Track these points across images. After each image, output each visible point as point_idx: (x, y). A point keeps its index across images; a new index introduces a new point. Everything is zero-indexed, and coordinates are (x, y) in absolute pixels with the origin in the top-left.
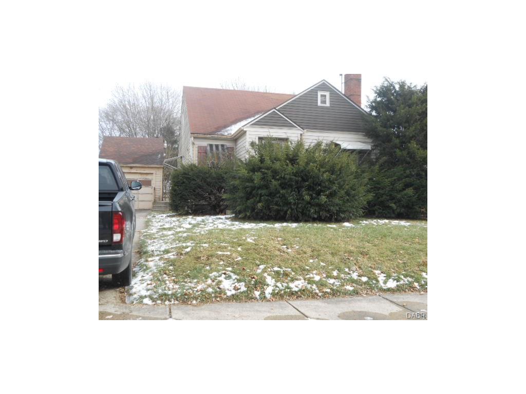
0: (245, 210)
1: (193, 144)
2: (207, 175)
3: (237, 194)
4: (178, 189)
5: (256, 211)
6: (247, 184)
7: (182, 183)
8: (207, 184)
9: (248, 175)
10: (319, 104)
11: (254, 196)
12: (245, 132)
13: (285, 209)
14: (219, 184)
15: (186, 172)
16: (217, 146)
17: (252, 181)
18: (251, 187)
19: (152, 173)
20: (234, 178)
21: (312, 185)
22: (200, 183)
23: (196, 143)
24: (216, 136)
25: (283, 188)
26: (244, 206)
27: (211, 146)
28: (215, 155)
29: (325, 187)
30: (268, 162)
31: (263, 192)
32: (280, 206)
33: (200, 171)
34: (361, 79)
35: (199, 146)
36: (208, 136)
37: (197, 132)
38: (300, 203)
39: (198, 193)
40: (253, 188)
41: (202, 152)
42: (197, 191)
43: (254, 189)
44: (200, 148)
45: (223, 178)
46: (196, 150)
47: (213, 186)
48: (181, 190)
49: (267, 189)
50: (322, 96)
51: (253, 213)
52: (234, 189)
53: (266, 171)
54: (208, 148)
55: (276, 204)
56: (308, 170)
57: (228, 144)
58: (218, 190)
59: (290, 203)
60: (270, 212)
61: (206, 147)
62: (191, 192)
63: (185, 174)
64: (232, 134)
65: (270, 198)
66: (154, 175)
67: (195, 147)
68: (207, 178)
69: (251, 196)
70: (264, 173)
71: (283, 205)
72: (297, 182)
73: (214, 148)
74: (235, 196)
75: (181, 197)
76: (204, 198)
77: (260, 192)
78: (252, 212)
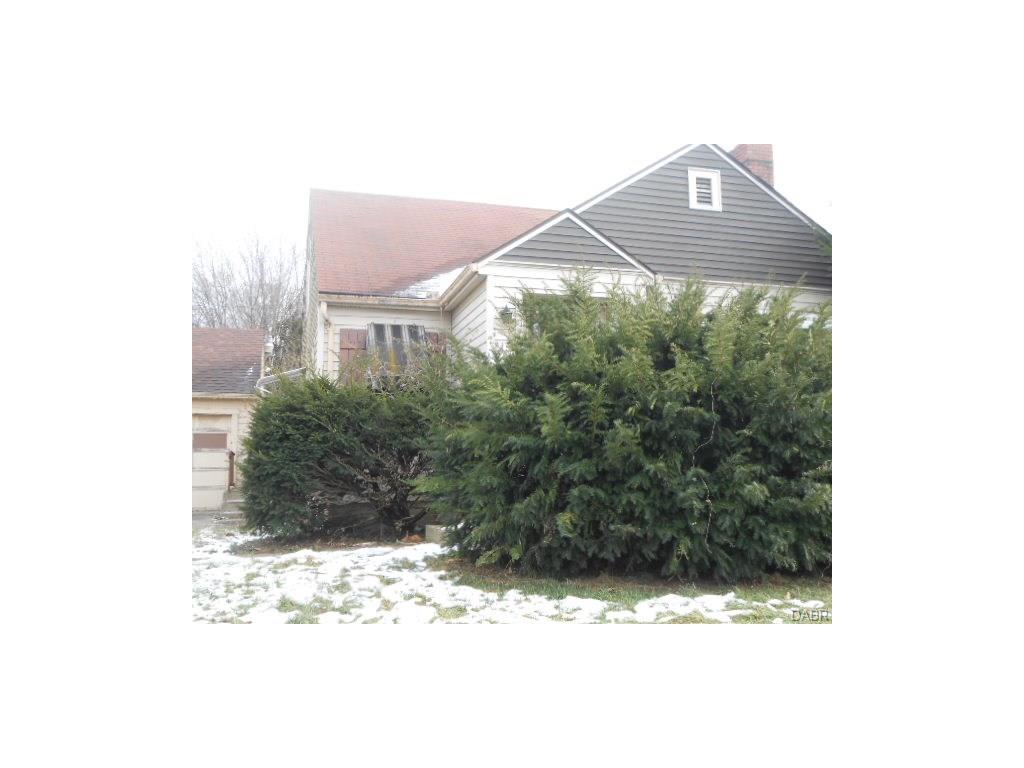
0: (500, 538)
1: (327, 323)
2: (365, 412)
3: (471, 476)
4: (264, 458)
5: (545, 542)
6: (512, 439)
7: (281, 440)
8: (365, 442)
9: (511, 403)
10: (694, 204)
11: (535, 485)
12: (484, 278)
13: (666, 534)
14: (405, 439)
15: (295, 403)
16: (396, 330)
17: (528, 426)
18: (525, 448)
19: (230, 416)
20: (456, 416)
21: (762, 439)
22: (342, 438)
23: (334, 320)
24: (393, 301)
25: (652, 453)
26: (497, 525)
27: (379, 329)
28: (392, 355)
29: (813, 446)
30: (587, 353)
31: (578, 468)
32: (642, 522)
33: (341, 401)
34: (771, 162)
35: (341, 330)
36: (371, 300)
37: (338, 289)
38: (725, 511)
39: (334, 471)
40: (534, 455)
41: (353, 348)
42: (330, 465)
43: (538, 458)
44: (346, 334)
45: (415, 420)
46: (334, 342)
47: (382, 447)
48: (275, 463)
49: (588, 455)
50: (700, 181)
51: (534, 548)
52: (459, 458)
53: (586, 388)
54: (372, 335)
55: (629, 517)
56: (746, 383)
57: (429, 324)
58: (401, 461)
59: (682, 513)
60: (602, 548)
61: (365, 333)
62: (310, 468)
63: (292, 409)
64: (440, 294)
65: (602, 494)
66: (234, 418)
67: (331, 334)
68: (364, 421)
69: (524, 486)
70: (575, 396)
71: (656, 519)
72: (704, 429)
73: (388, 333)
74: (461, 484)
75: (278, 485)
76: (355, 486)
77: (561, 468)
78: (527, 549)
